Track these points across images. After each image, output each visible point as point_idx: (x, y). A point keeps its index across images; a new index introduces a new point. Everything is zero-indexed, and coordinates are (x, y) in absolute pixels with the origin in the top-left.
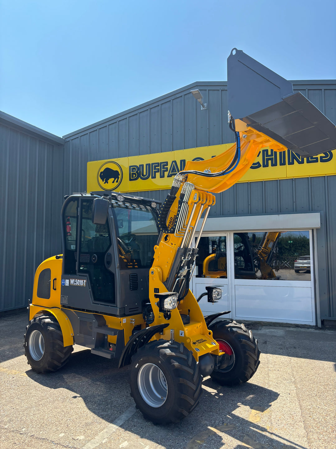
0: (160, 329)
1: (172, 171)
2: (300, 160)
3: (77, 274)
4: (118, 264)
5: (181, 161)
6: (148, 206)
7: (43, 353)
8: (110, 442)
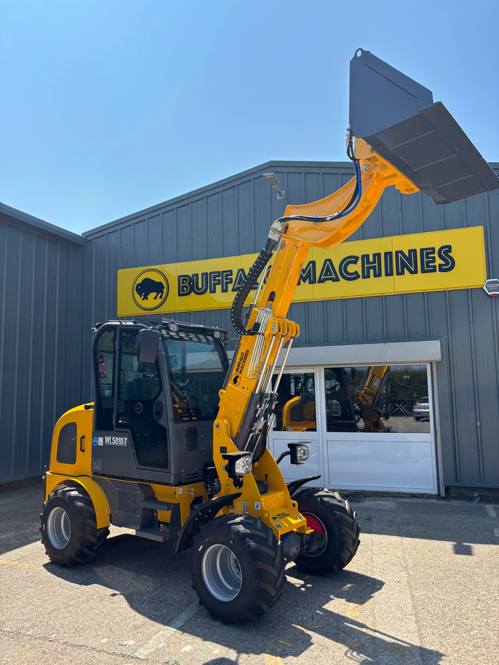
0: (229, 501)
1: (239, 283)
2: (413, 269)
3: (116, 427)
4: (172, 416)
6: (209, 335)
7: (68, 539)
8: (168, 646)
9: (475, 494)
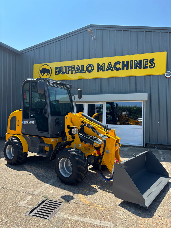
0: (70, 143)
1: (77, 71)
2: (140, 67)
3: (30, 118)
4: (50, 114)
5: (82, 65)
6: (65, 86)
7: (13, 156)
8: (45, 191)
9: (155, 146)
